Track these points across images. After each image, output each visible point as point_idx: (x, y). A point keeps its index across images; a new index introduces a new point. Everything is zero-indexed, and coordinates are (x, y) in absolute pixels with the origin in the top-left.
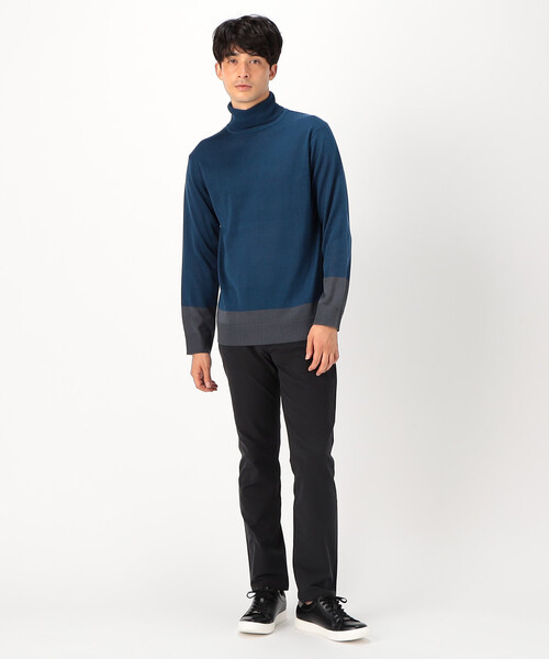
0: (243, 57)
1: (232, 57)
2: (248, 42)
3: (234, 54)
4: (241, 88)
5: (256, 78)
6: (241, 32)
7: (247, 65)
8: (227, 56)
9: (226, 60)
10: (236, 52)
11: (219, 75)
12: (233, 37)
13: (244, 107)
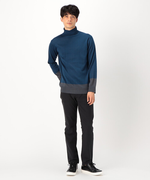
0: (70, 16)
1: (67, 16)
2: (71, 11)
3: (67, 15)
4: (69, 24)
5: (73, 21)
6: (69, 8)
7: (71, 18)
8: (65, 15)
9: (65, 16)
10: (68, 14)
11: (62, 21)
12: (67, 10)
13: (69, 30)
